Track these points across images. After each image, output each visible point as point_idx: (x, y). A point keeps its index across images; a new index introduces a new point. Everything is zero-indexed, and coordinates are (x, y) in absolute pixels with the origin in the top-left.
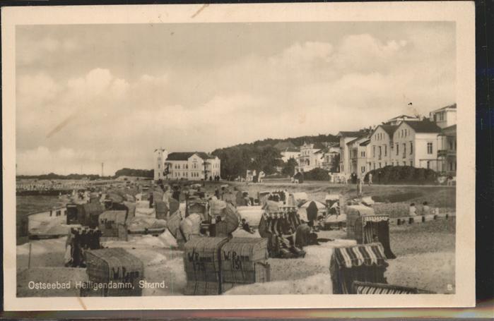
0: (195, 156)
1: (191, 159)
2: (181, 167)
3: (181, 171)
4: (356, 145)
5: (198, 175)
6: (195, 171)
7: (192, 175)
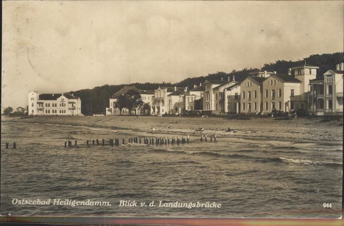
0: (63, 97)
1: (59, 99)
2: (51, 105)
3: (51, 108)
4: (221, 90)
5: (65, 112)
6: (63, 108)
7: (60, 112)
